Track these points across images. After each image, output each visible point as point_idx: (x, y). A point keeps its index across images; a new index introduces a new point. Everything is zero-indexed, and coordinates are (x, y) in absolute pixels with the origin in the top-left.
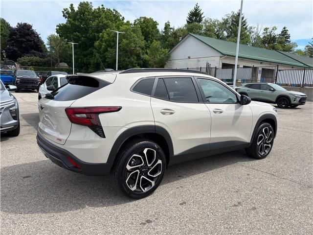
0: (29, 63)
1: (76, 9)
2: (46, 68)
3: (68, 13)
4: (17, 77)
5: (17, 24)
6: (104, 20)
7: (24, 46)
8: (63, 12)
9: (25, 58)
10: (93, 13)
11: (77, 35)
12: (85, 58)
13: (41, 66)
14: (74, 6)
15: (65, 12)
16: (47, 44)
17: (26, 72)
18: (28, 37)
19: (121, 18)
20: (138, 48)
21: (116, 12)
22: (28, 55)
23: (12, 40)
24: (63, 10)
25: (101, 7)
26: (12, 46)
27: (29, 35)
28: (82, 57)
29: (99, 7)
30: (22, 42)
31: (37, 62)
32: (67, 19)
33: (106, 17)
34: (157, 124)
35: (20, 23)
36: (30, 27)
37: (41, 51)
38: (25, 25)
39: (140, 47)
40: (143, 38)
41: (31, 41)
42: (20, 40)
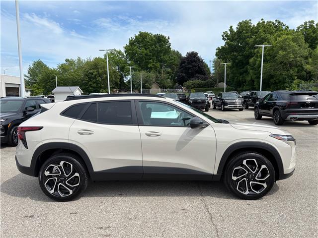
0: (192, 86)
1: (235, 30)
2: (205, 89)
3: (227, 35)
4: (191, 99)
5: (186, 54)
6: (262, 34)
7: (190, 71)
8: (223, 36)
9: (190, 82)
10: (252, 29)
11: (234, 55)
12: (241, 77)
13: (202, 87)
14: (233, 27)
15: (224, 35)
16: (213, 67)
17: (197, 94)
18: (194, 64)
19: (284, 27)
20: (298, 59)
21: (279, 22)
22: (193, 79)
23: (182, 68)
24: (223, 34)
25: (261, 22)
26: (181, 72)
27: (195, 61)
28: (238, 75)
29: (259, 22)
30: (189, 68)
31: (198, 84)
32: (226, 41)
33: (264, 31)
34: (70, 142)
35: (188, 52)
36: (196, 54)
37: (204, 74)
38: (193, 52)
39: (301, 56)
40: (307, 45)
41: (196, 66)
42: (188, 66)
